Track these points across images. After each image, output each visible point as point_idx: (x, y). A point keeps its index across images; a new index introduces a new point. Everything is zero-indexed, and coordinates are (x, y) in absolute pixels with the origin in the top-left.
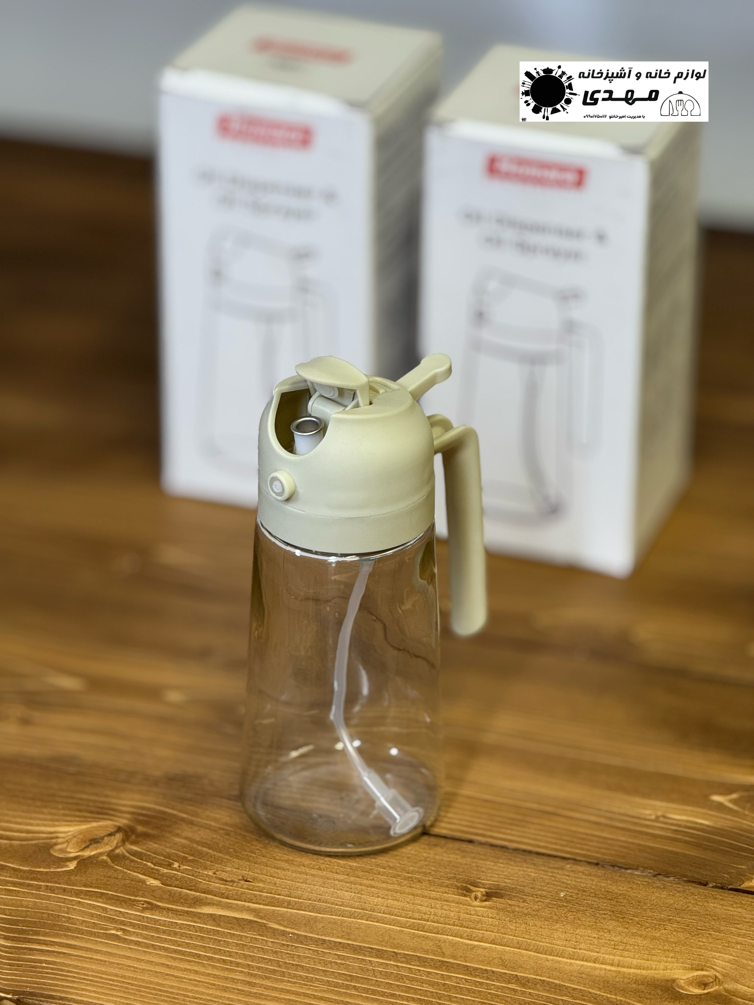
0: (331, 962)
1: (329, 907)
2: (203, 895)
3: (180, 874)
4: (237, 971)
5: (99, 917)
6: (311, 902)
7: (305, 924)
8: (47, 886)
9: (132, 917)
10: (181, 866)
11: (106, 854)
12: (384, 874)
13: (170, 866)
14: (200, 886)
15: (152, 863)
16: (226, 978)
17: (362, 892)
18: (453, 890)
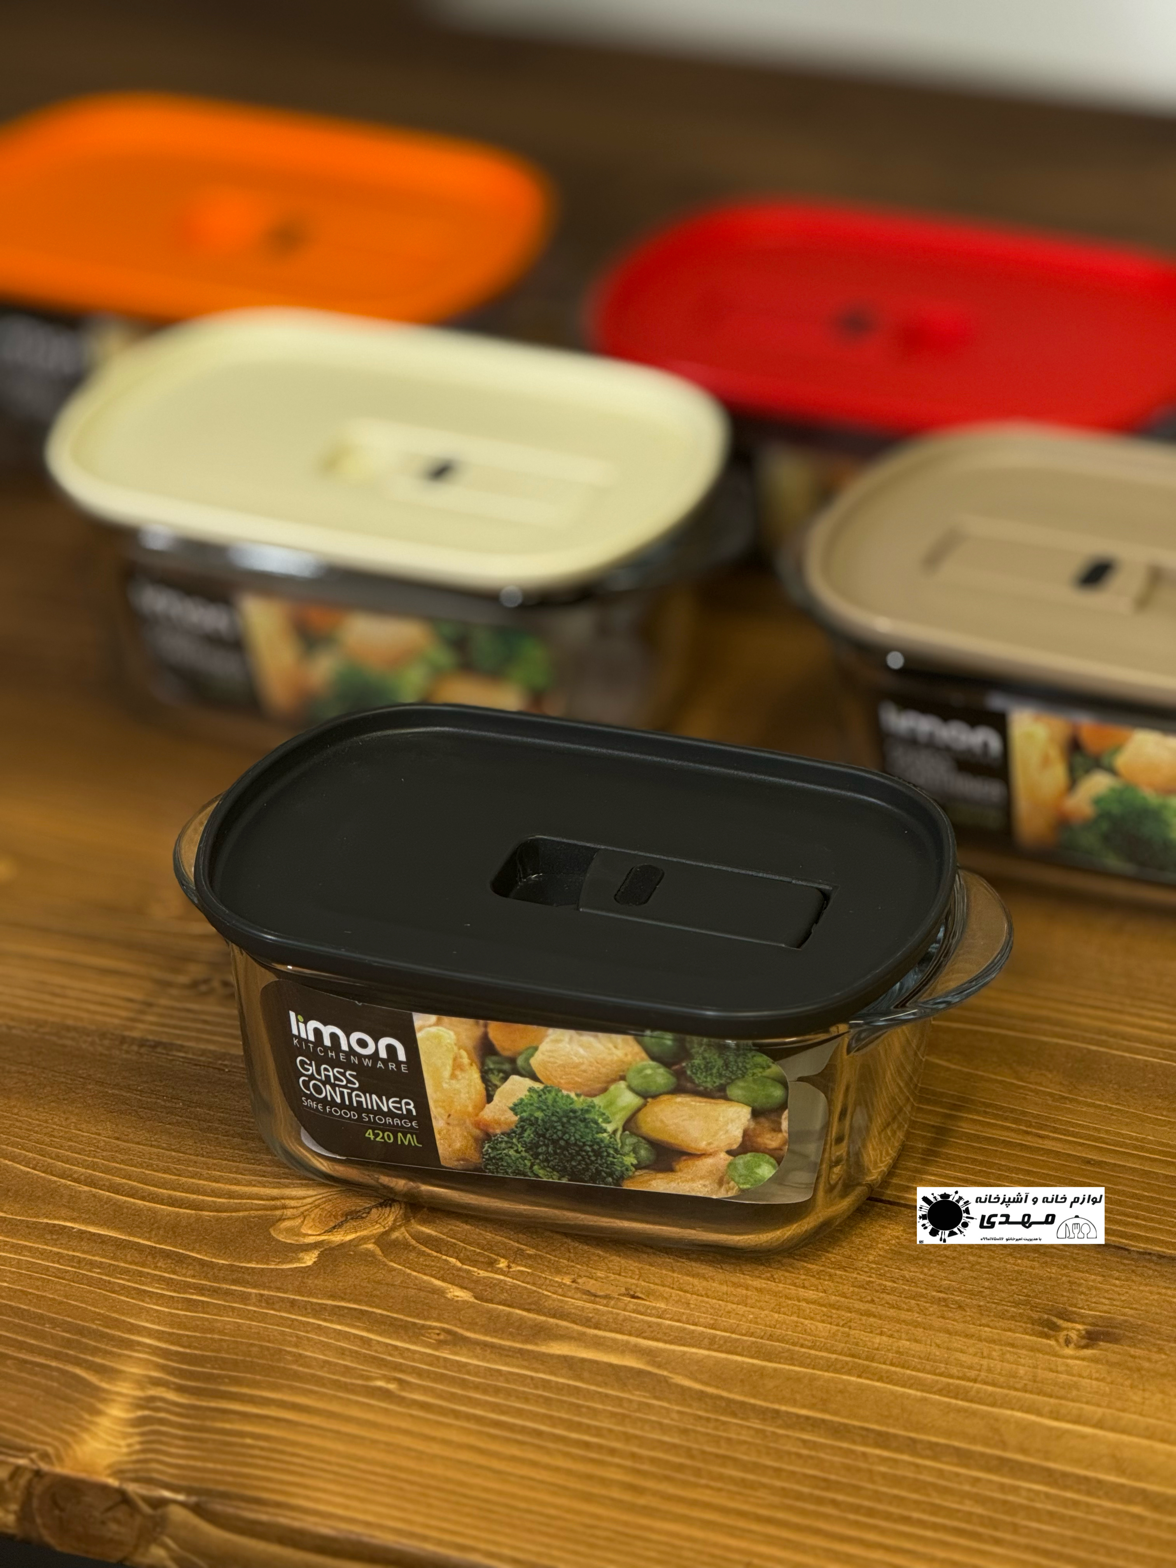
0: (789, 1453)
1: (789, 1350)
2: (551, 1320)
3: (510, 1280)
4: (611, 1464)
5: (355, 1355)
6: (754, 1339)
7: (742, 1381)
8: (262, 1295)
9: (417, 1356)
10: (512, 1265)
11: (373, 1241)
12: (893, 1291)
13: (491, 1264)
14: (546, 1304)
15: (457, 1258)
16: (590, 1477)
17: (852, 1324)
18: (1024, 1325)
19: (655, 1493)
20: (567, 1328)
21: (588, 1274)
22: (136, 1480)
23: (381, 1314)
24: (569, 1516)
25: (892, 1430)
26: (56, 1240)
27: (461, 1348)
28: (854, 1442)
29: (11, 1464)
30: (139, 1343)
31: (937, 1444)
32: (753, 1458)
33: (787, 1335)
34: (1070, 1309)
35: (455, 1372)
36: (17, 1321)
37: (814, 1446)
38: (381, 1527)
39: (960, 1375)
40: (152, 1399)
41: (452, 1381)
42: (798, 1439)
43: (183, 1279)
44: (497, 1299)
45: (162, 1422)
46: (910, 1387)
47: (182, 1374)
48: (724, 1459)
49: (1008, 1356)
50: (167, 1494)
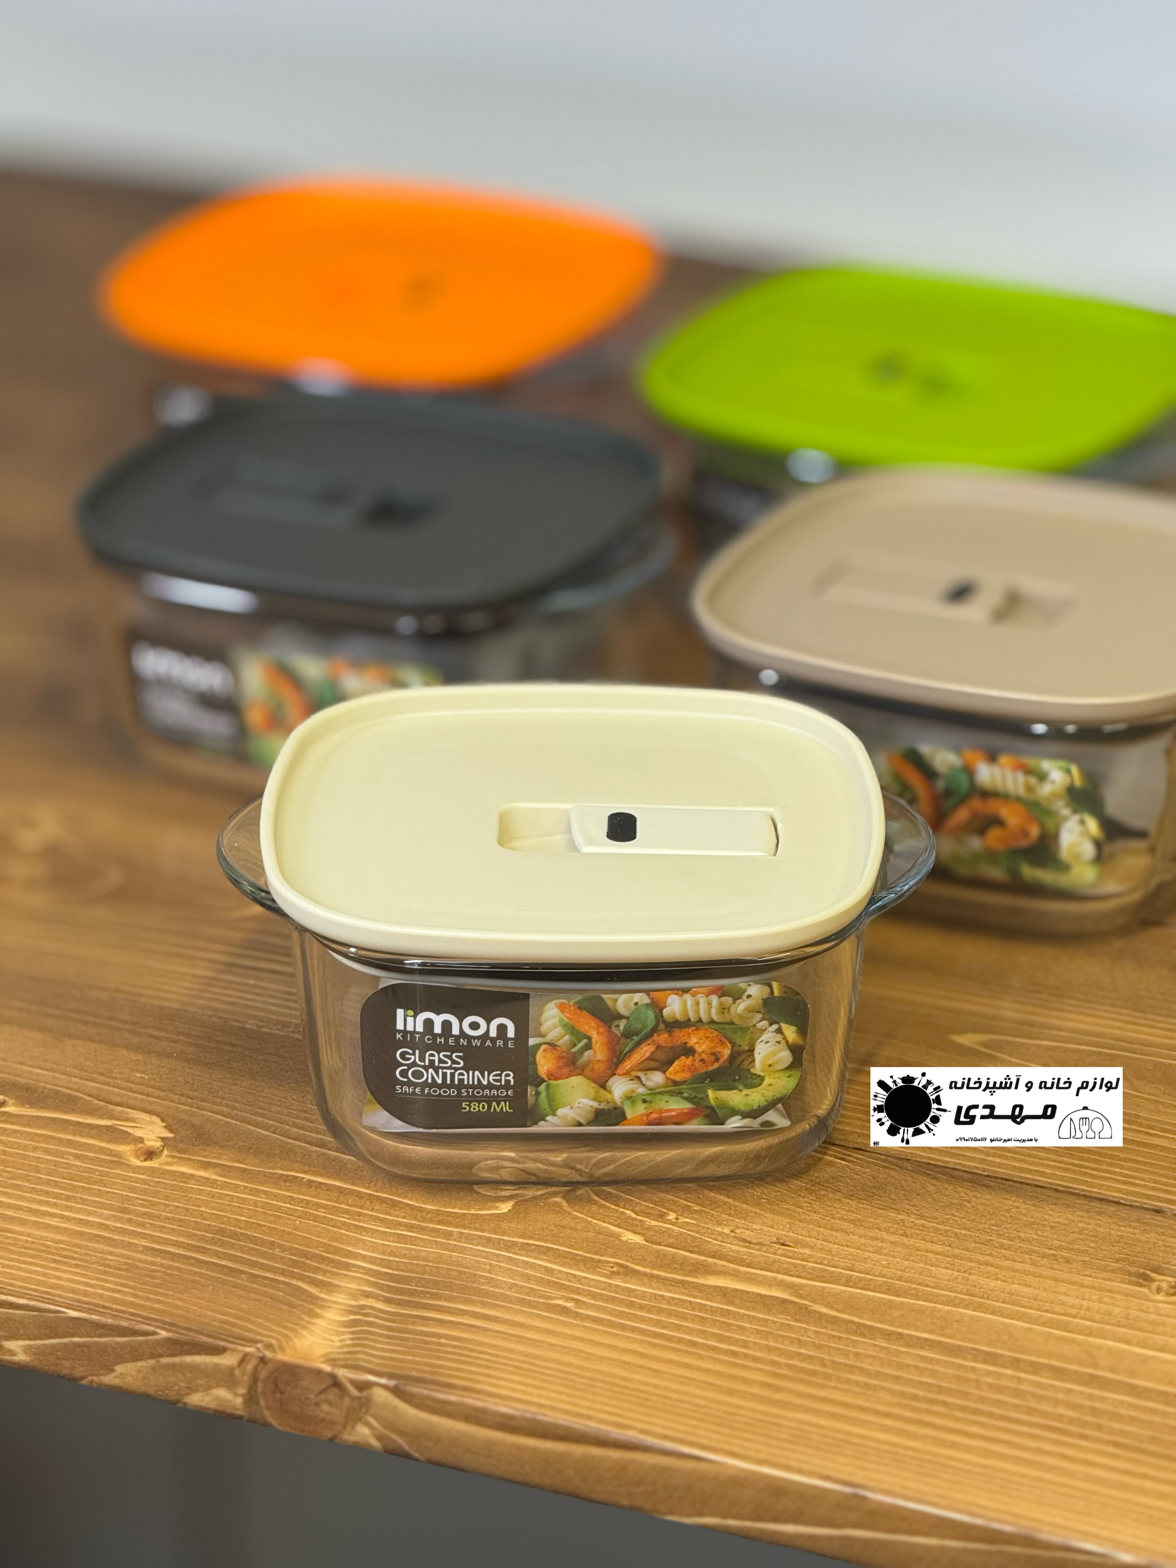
19: (790, 1391)
20: (723, 1266)
21: (745, 1226)
22: (345, 1367)
23: (564, 1251)
24: (714, 1406)
25: (999, 1352)
26: (289, 1186)
27: (631, 1277)
28: (965, 1359)
29: (241, 1351)
30: (355, 1266)
31: (1038, 1363)
32: (877, 1368)
33: (914, 1277)
34: (1164, 1265)
35: (625, 1296)
36: (252, 1246)
37: (931, 1360)
38: (553, 1408)
39: (1063, 1311)
40: (364, 1307)
41: (621, 1302)
42: (918, 1355)
43: (396, 1219)
44: (665, 1243)
45: (370, 1324)
46: (1018, 1320)
47: (390, 1289)
48: (852, 1368)
49: (1106, 1299)
50: (371, 1378)
